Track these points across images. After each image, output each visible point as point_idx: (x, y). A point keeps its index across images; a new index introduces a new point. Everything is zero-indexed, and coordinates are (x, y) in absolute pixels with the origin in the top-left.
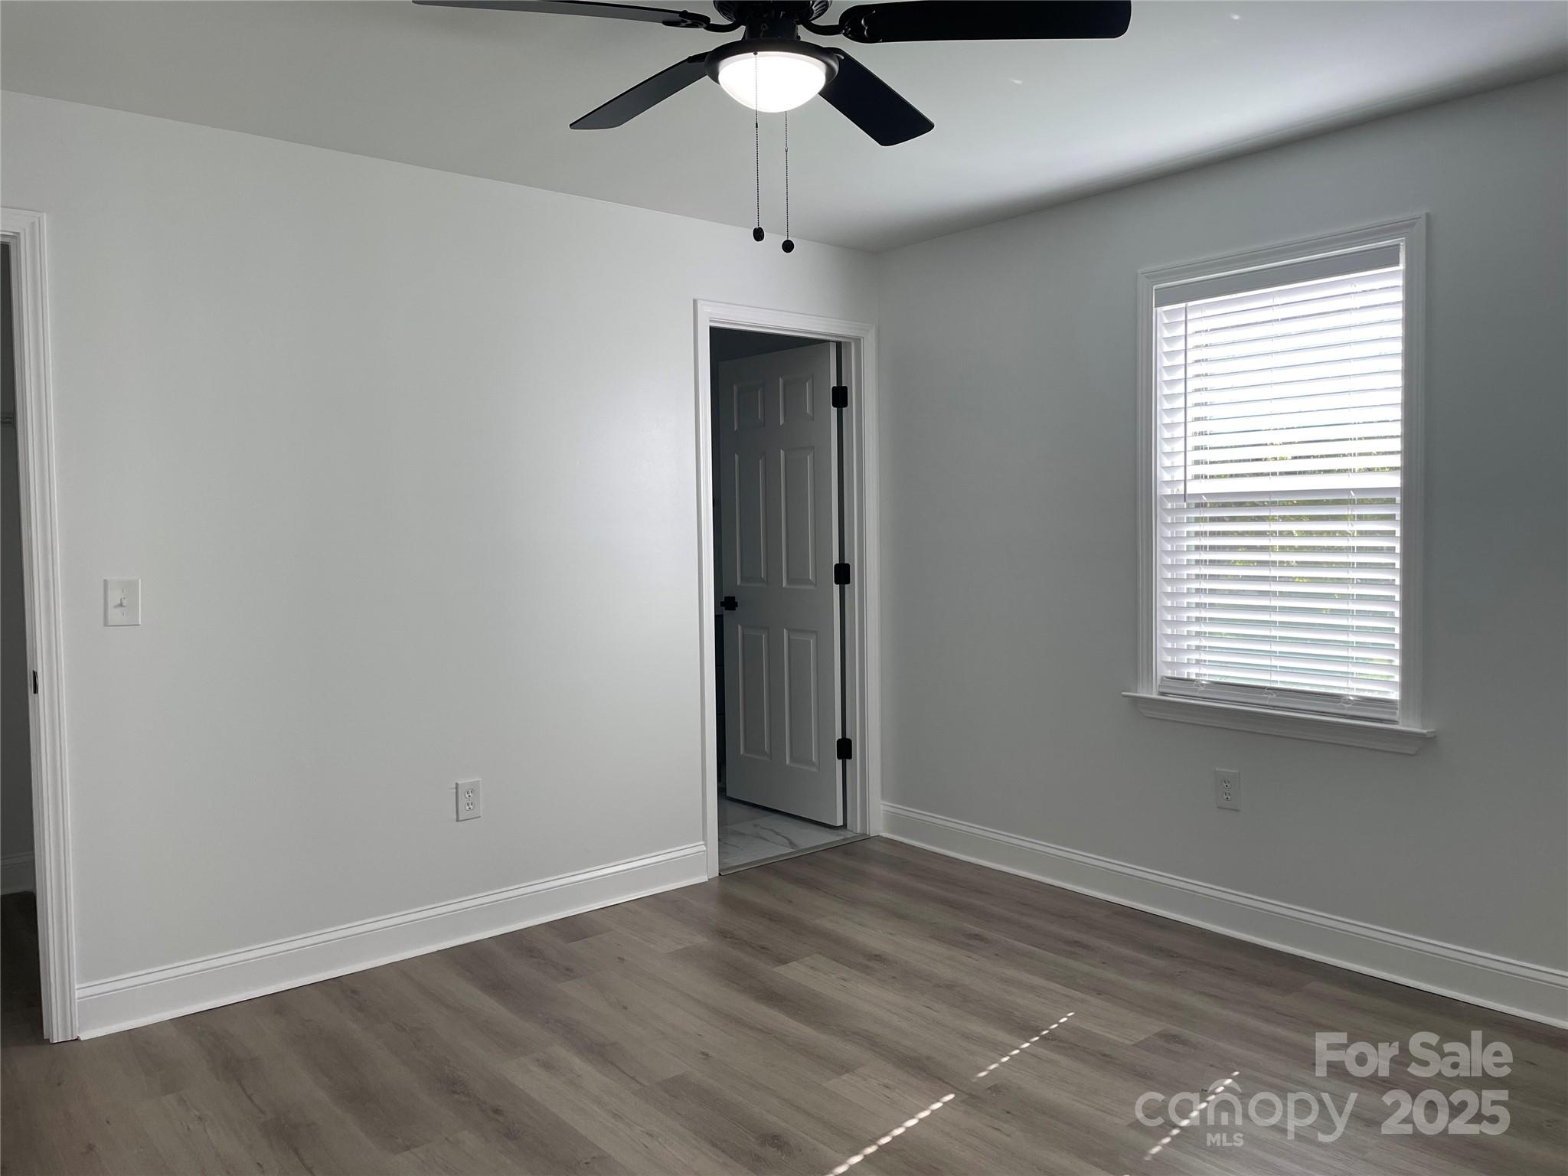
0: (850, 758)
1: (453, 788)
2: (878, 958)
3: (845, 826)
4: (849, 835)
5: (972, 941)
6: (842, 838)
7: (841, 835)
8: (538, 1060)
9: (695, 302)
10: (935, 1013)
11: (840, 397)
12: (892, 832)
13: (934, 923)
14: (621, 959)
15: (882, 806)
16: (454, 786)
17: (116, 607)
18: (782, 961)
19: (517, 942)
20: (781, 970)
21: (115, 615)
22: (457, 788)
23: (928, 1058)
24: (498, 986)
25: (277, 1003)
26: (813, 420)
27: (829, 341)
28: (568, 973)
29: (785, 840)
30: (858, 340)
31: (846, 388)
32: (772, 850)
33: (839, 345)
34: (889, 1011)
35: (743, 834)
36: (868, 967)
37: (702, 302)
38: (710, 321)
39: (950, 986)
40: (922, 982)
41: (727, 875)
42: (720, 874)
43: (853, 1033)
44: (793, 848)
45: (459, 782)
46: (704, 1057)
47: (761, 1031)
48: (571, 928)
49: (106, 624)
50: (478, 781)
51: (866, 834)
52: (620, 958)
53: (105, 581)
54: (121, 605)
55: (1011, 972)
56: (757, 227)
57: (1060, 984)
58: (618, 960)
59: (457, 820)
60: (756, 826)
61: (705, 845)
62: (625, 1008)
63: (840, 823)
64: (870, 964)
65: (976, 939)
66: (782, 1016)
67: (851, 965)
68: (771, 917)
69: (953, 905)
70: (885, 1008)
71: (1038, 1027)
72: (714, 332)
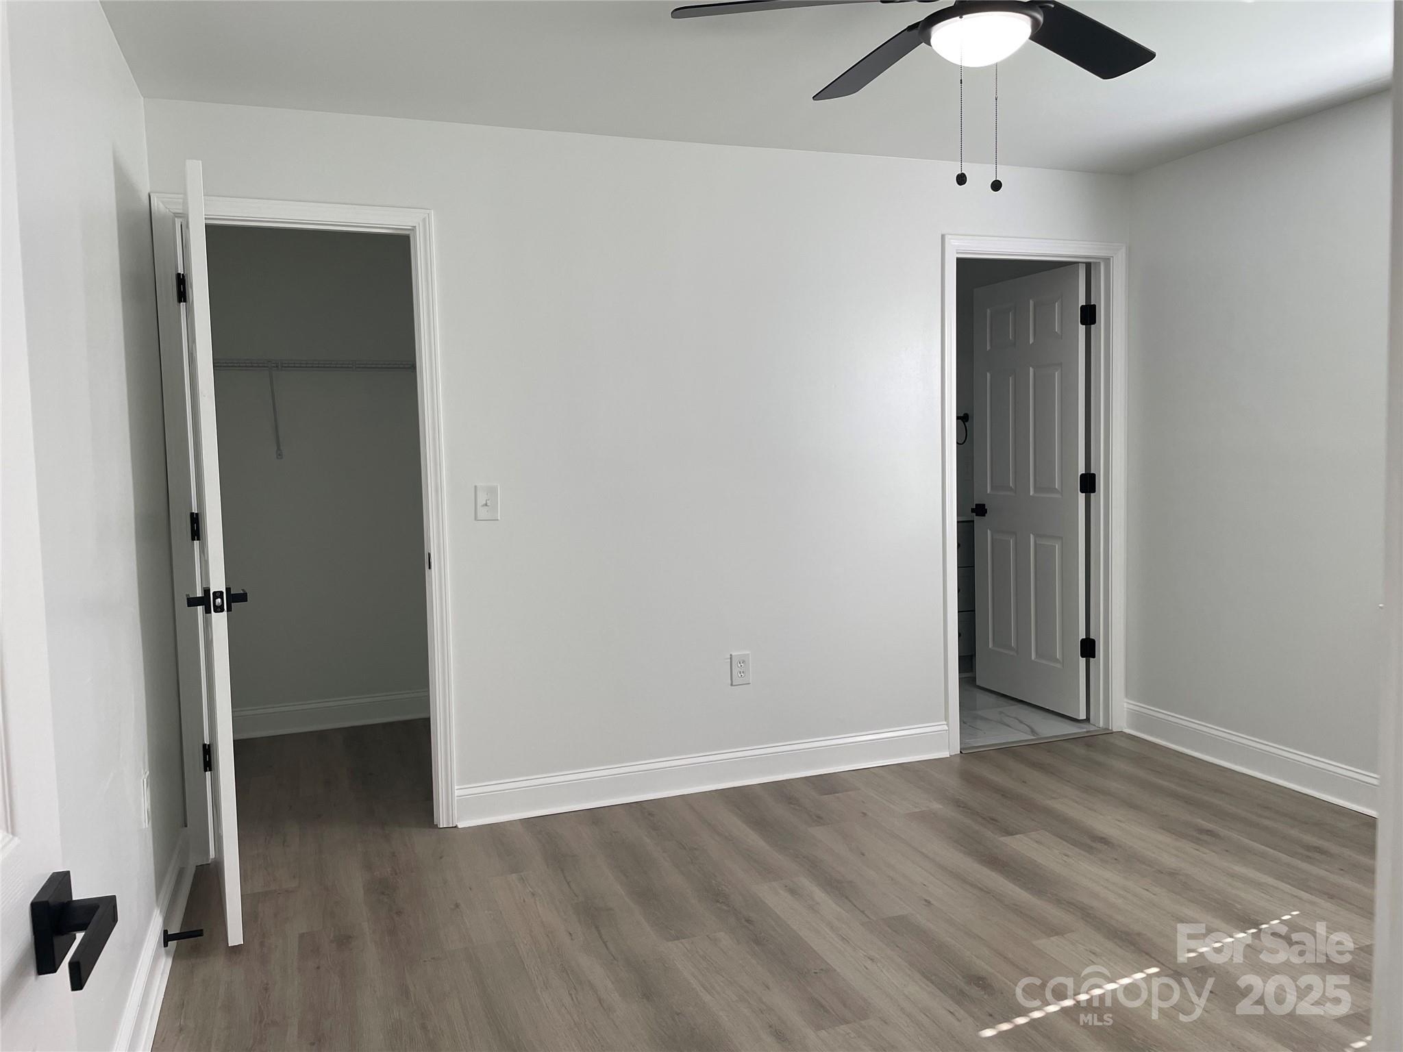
0: (1094, 656)
1: (728, 659)
2: (1104, 840)
3: (1088, 720)
4: (1092, 728)
5: (1202, 836)
6: (1085, 730)
7: (1083, 728)
8: (786, 886)
9: (943, 237)
10: (1153, 896)
11: (1089, 315)
12: (1137, 729)
13: (1166, 816)
14: (865, 814)
15: (1125, 704)
16: (729, 657)
17: (483, 506)
18: (1009, 833)
19: (781, 790)
20: (1007, 840)
21: (483, 513)
22: (731, 658)
23: (1139, 934)
24: (761, 824)
25: (594, 816)
26: (1062, 338)
27: (1078, 263)
28: (819, 820)
29: (1028, 729)
30: (1107, 260)
31: (1094, 306)
32: (1015, 735)
33: (1088, 266)
34: (1106, 887)
35: (986, 719)
36: (1091, 847)
37: (950, 237)
38: (957, 253)
39: (1173, 874)
40: (1144, 866)
41: (968, 754)
42: (961, 752)
43: (1067, 902)
44: (1034, 736)
45: (733, 654)
46: (925, 903)
47: (981, 889)
48: (826, 784)
49: (476, 519)
50: (748, 654)
51: (1108, 729)
52: (863, 813)
53: (476, 487)
54: (486, 505)
55: (1240, 869)
56: (960, 172)
57: (1289, 884)
58: (862, 815)
59: (732, 685)
60: (1001, 713)
61: (947, 725)
62: (863, 855)
63: (1083, 716)
64: (1094, 845)
65: (1208, 835)
66: (1002, 879)
67: (1075, 843)
68: (1004, 793)
69: (1188, 801)
70: (1102, 886)
71: (1258, 920)
72: (961, 263)
